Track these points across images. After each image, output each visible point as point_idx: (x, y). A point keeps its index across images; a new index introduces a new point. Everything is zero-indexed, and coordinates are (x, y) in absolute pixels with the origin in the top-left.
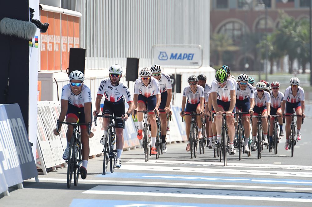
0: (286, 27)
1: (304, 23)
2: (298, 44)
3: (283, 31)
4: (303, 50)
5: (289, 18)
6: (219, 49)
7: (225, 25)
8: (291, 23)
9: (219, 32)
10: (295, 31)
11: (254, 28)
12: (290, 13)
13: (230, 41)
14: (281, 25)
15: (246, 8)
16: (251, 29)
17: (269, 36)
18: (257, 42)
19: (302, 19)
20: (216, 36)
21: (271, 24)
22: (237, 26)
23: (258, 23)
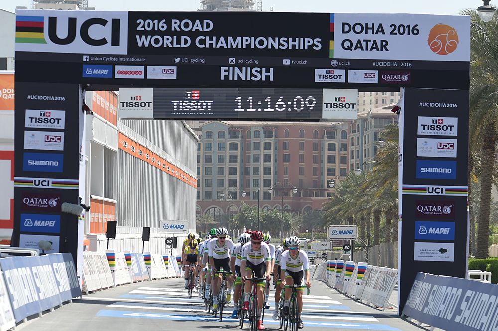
0: (245, 211)
1: (255, 209)
2: (252, 221)
3: (243, 213)
4: (254, 224)
5: (247, 206)
6: (206, 223)
7: (209, 209)
8: (248, 209)
9: (205, 213)
10: (250, 214)
11: (226, 211)
12: (247, 203)
13: (212, 218)
14: (242, 209)
15: (221, 199)
16: (225, 212)
17: (235, 216)
18: (228, 220)
19: (254, 206)
20: (204, 215)
21: (236, 208)
22: (216, 210)
23: (229, 208)
